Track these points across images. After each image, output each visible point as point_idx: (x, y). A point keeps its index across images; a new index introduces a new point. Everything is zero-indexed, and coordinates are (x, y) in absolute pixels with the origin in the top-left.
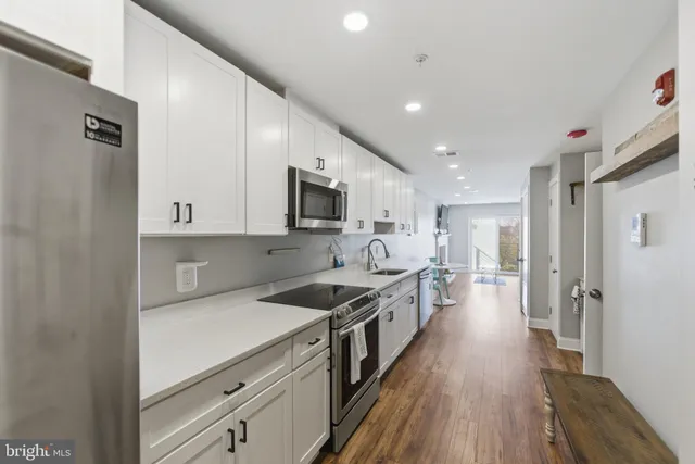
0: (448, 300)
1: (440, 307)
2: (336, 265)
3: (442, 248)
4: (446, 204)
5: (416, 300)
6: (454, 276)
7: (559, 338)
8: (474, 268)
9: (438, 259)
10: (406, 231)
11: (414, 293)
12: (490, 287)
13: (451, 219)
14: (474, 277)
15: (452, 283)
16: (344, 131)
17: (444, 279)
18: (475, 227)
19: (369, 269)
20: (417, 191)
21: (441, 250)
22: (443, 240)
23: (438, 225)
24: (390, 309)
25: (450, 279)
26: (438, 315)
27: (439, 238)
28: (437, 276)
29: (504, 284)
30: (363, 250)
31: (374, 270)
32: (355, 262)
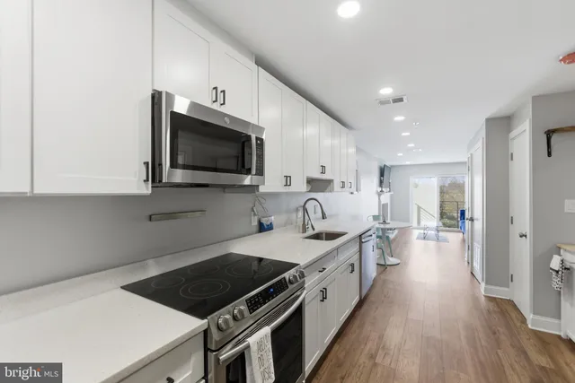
0: (391, 259)
1: (383, 267)
2: (263, 228)
3: (385, 206)
4: (388, 164)
5: (357, 267)
6: (396, 231)
7: (530, 317)
8: (415, 224)
9: (381, 217)
10: (346, 189)
11: (355, 259)
12: (432, 244)
13: (393, 178)
14: (416, 233)
15: (394, 239)
16: (261, 62)
17: (388, 237)
18: (416, 186)
19: (304, 230)
20: (359, 150)
21: (383, 207)
22: (386, 198)
23: (381, 183)
24: (323, 285)
25: (392, 236)
26: (382, 276)
27: (382, 197)
28: (380, 234)
29: (446, 240)
30: (297, 210)
31: (310, 232)
32: (287, 223)
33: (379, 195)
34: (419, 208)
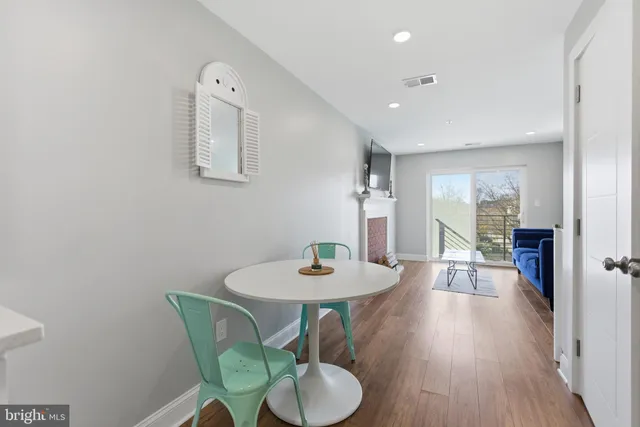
8: (434, 255)
23: (365, 176)
27: (366, 203)
33: (361, 201)
34: (442, 227)
